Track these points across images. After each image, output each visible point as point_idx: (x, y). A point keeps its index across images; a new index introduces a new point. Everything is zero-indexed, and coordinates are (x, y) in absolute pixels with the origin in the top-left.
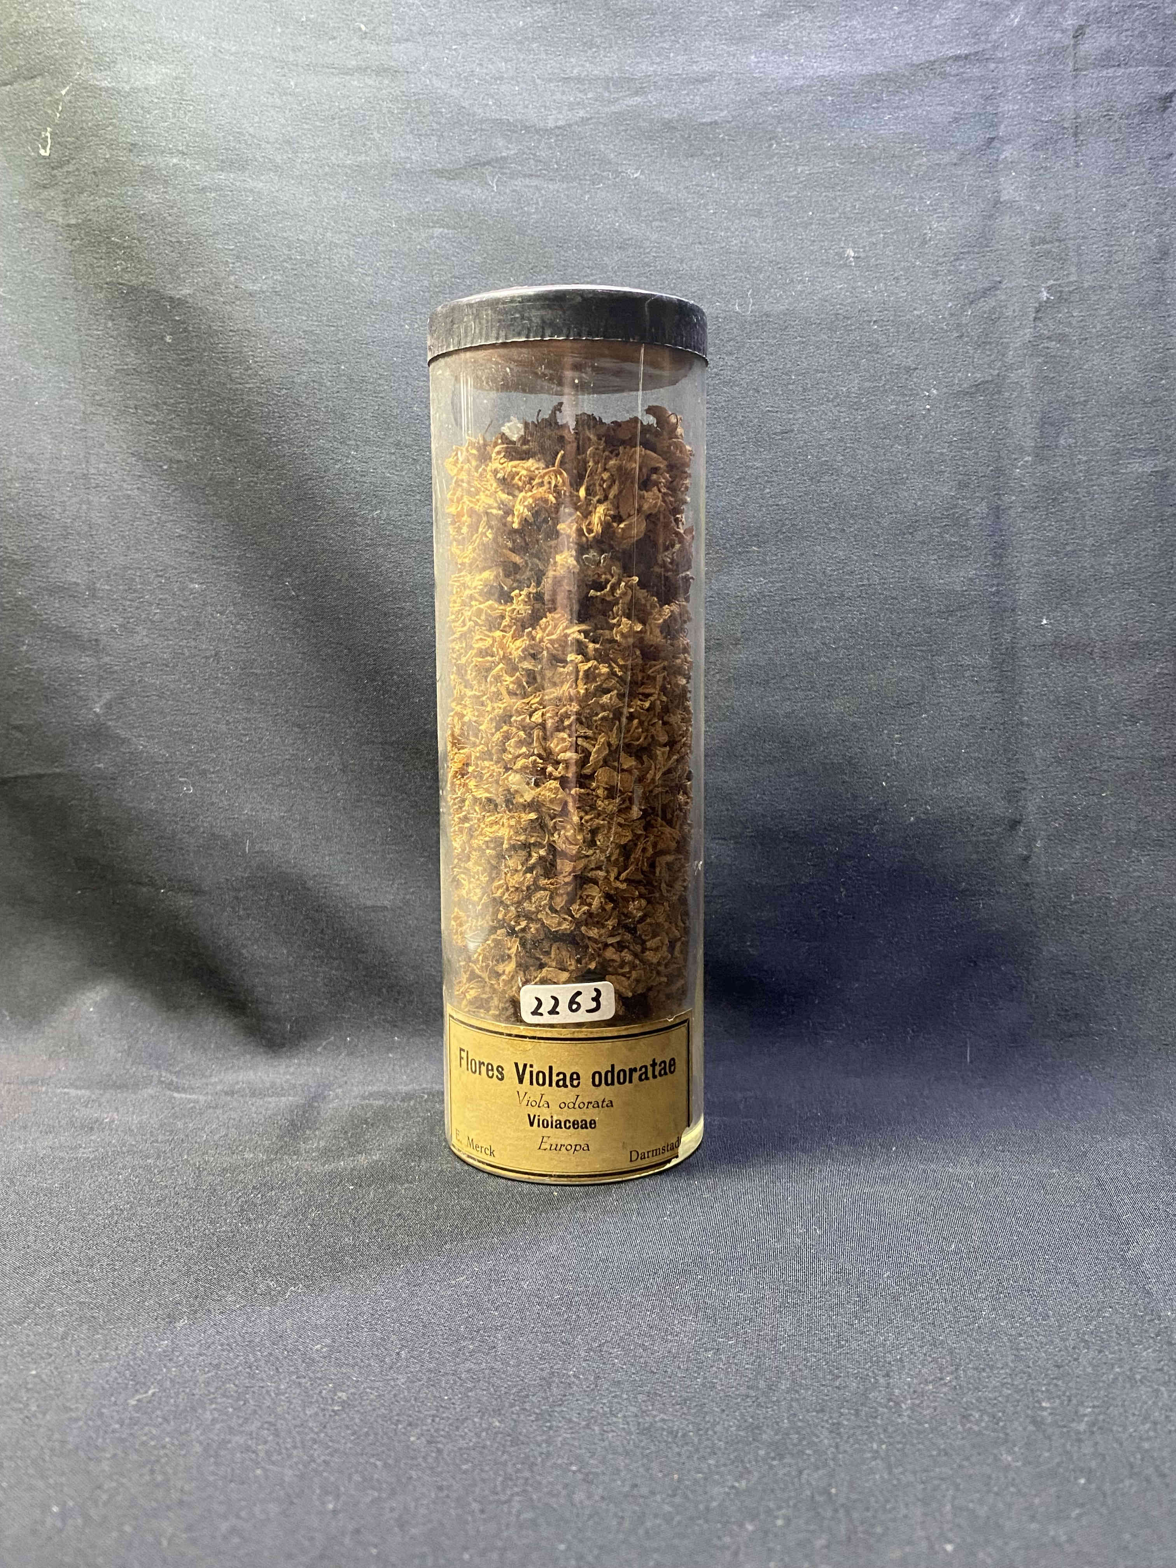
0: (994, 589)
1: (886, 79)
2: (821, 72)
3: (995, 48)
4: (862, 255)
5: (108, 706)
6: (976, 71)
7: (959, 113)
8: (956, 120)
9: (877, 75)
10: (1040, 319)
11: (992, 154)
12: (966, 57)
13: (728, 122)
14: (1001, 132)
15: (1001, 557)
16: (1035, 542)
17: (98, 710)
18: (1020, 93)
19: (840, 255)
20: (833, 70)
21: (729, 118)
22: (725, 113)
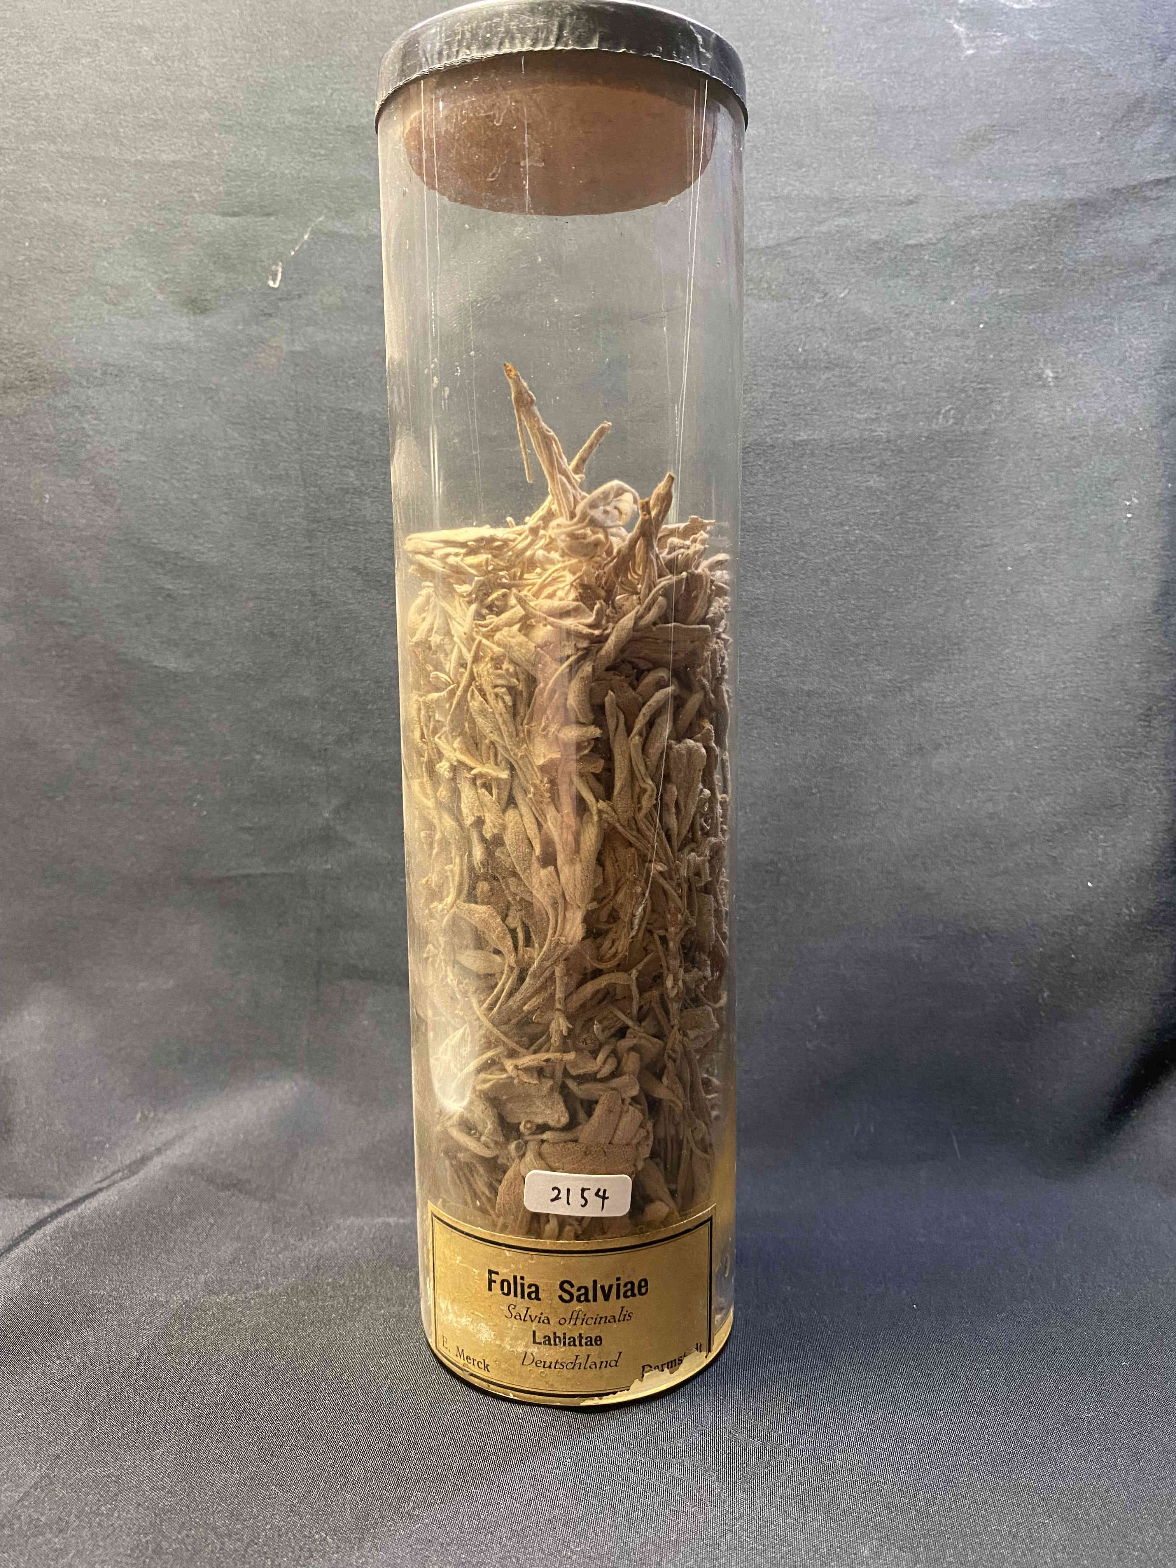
1: (1087, 204)
2: (1023, 196)
4: (1062, 375)
5: (337, 811)
7: (1160, 236)
8: (1156, 242)
9: (1080, 199)
12: (1167, 180)
13: (932, 244)
17: (327, 815)
19: (1041, 376)
20: (1036, 194)
21: (934, 241)
22: (930, 235)
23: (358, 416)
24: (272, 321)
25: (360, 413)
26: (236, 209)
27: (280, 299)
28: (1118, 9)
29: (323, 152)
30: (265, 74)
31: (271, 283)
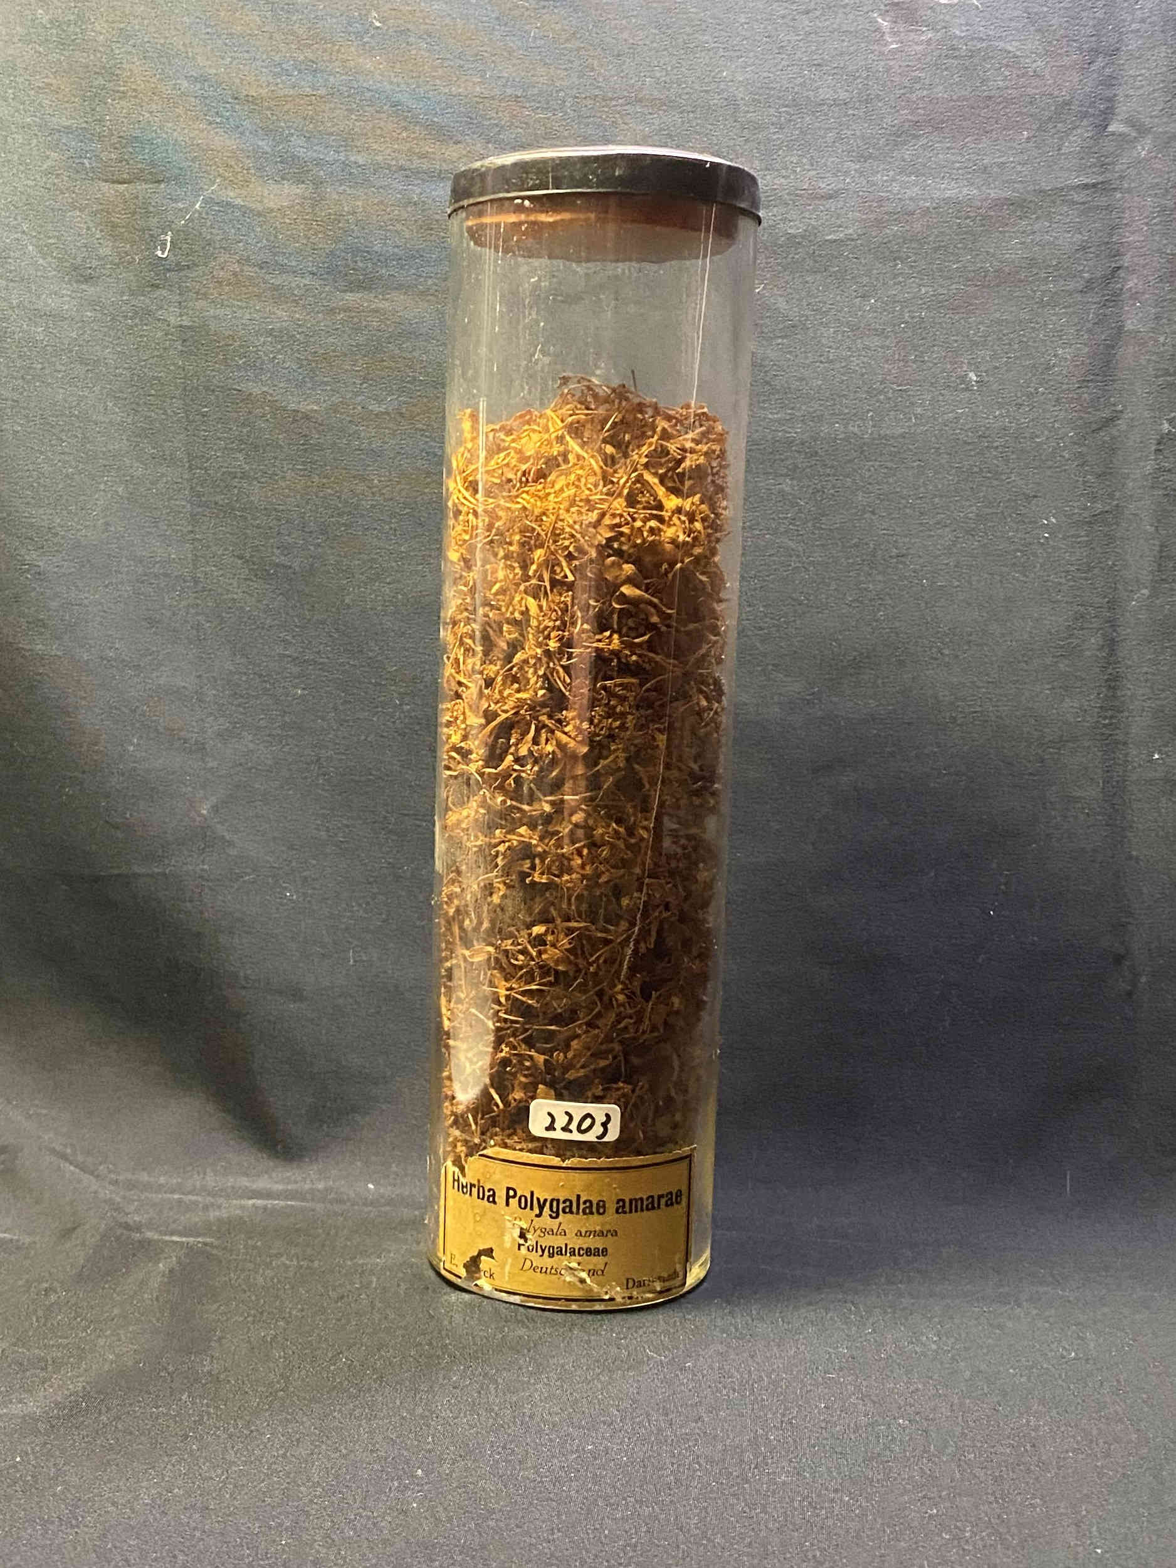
0: (1107, 721)
1: (1014, 204)
2: (948, 194)
3: (1122, 178)
4: (985, 379)
5: (215, 809)
6: (1103, 201)
7: (1086, 241)
8: (1084, 248)
9: (1006, 199)
10: (1160, 450)
11: (1117, 282)
12: (1094, 185)
13: (853, 240)
14: (1126, 261)
15: (1114, 688)
16: (1149, 677)
17: (205, 812)
18: (1147, 224)
19: (963, 378)
20: (960, 192)
21: (855, 236)
22: (851, 231)
23: (248, 398)
24: (158, 292)
25: (251, 394)
26: (125, 176)
27: (169, 270)
28: (1045, 9)
29: (218, 120)
30: (162, 41)
31: (159, 253)
